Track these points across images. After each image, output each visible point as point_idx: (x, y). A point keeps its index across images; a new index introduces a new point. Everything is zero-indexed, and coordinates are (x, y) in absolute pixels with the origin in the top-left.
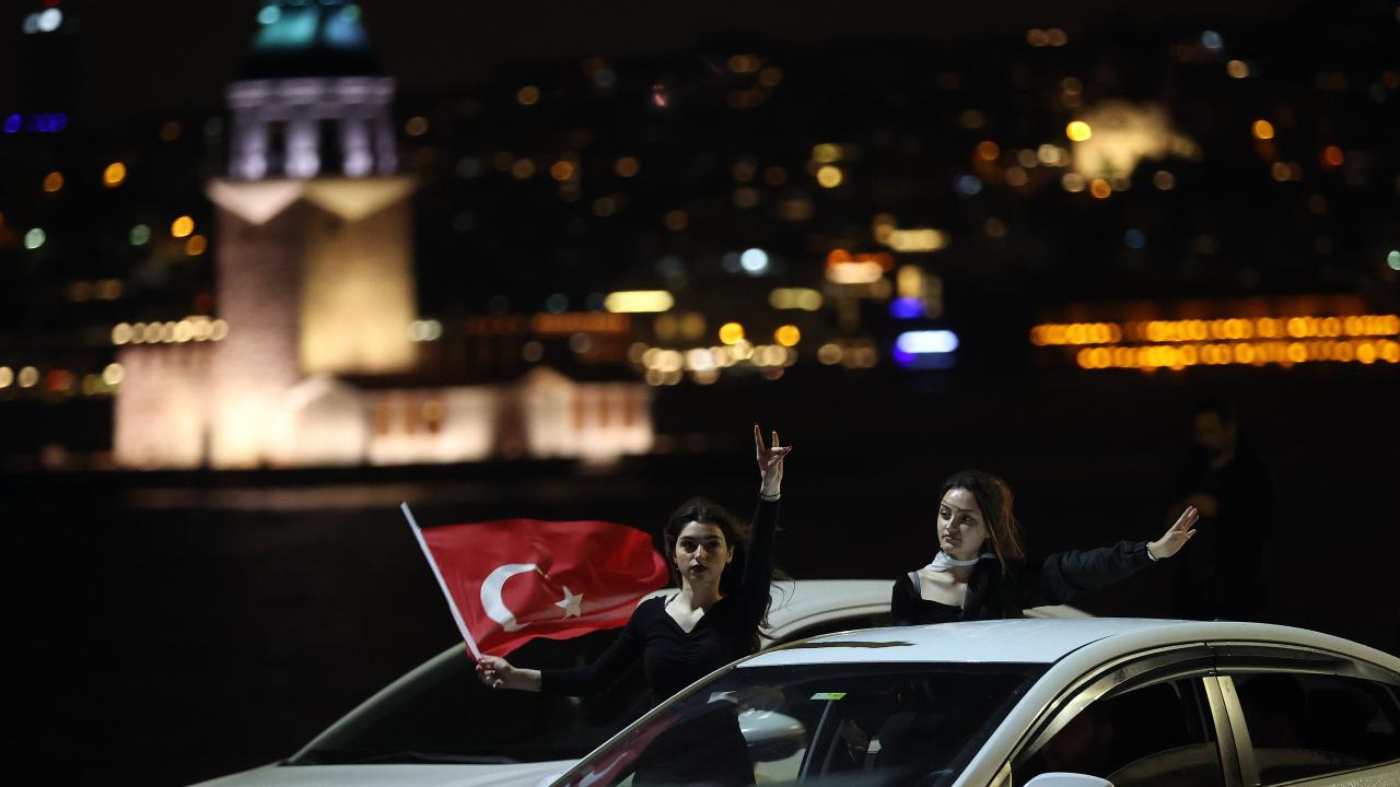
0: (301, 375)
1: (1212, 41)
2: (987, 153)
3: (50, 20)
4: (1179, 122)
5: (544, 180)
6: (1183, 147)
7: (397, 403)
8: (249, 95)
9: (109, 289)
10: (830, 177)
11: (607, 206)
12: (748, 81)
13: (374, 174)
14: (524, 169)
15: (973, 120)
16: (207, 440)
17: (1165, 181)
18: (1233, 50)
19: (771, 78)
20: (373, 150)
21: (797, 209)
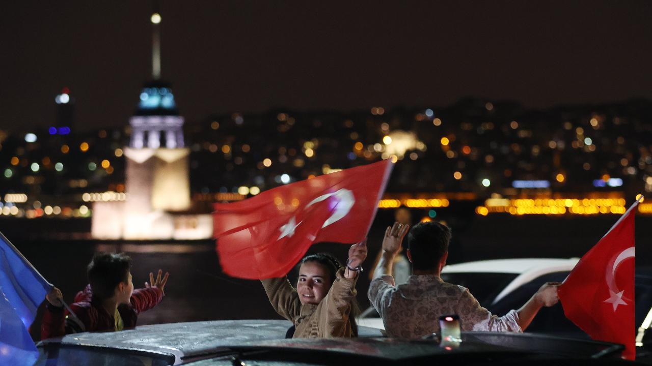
0: (152, 209)
1: (429, 113)
2: (359, 147)
3: (64, 99)
4: (420, 137)
5: (220, 152)
6: (421, 146)
7: (183, 220)
8: (137, 122)
9: (83, 183)
10: (309, 153)
11: (239, 161)
12: (284, 123)
13: (177, 147)
14: (213, 148)
15: (354, 136)
16: (122, 230)
17: (414, 157)
18: (435, 116)
19: (291, 122)
20: (177, 140)
21: (299, 163)
